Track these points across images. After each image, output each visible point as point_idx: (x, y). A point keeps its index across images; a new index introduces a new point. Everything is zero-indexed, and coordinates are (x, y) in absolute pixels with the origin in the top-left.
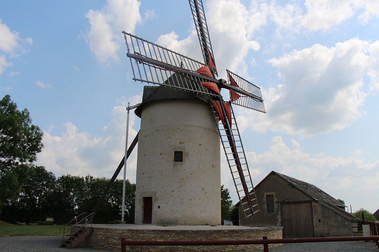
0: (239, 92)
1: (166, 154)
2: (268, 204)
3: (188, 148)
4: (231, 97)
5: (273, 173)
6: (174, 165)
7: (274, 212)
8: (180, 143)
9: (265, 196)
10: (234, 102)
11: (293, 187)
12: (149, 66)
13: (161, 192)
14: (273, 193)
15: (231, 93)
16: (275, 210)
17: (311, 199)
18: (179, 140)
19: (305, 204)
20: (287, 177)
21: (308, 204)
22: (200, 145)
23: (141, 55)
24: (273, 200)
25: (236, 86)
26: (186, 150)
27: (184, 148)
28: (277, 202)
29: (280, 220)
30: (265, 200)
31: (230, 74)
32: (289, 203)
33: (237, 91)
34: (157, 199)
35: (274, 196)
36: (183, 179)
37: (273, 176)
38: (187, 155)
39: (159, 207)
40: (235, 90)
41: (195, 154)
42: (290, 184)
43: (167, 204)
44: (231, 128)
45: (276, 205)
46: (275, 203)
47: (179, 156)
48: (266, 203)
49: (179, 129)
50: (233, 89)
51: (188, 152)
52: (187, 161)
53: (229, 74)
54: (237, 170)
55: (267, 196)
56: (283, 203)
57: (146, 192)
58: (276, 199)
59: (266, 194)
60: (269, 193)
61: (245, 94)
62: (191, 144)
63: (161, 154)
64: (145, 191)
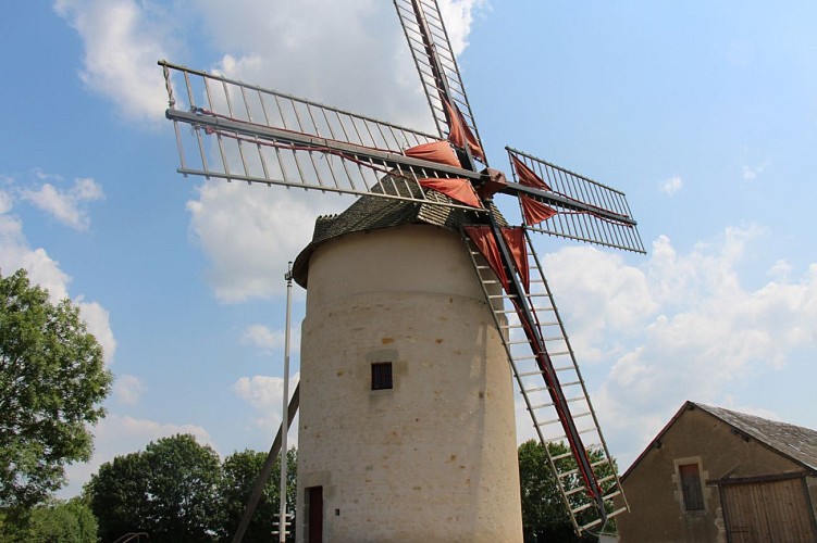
0: (553, 202)
1: (350, 373)
2: (685, 489)
3: (408, 353)
4: (526, 215)
5: (690, 406)
6: (371, 397)
7: (703, 509)
8: (385, 341)
9: (677, 469)
10: (537, 226)
11: (747, 438)
12: (239, 139)
13: (341, 471)
14: (697, 459)
15: (524, 204)
16: (706, 504)
17: (800, 469)
18: (381, 335)
19: (785, 484)
20: (729, 412)
21: (797, 483)
22: (440, 342)
23: (215, 115)
24: (697, 477)
25: (539, 187)
26: (402, 358)
27: (396, 353)
28: (709, 483)
29: (722, 530)
30: (676, 477)
31: (520, 158)
32: (740, 482)
33: (546, 200)
34: (332, 493)
35: (700, 466)
36: (395, 434)
37: (689, 414)
38: (404, 368)
39: (338, 512)
40: (539, 198)
41: (426, 365)
42: (737, 431)
43: (356, 501)
44: (527, 292)
45: (707, 491)
46: (703, 484)
47: (382, 376)
48: (680, 487)
49: (380, 306)
50: (531, 195)
51: (406, 364)
52: (403, 385)
53: (515, 158)
54: (551, 401)
55: (680, 467)
56: (725, 484)
57: (311, 474)
58: (704, 475)
59: (678, 462)
60: (684, 461)
61: (573, 207)
62: (412, 341)
63: (339, 374)
64: (309, 471)
